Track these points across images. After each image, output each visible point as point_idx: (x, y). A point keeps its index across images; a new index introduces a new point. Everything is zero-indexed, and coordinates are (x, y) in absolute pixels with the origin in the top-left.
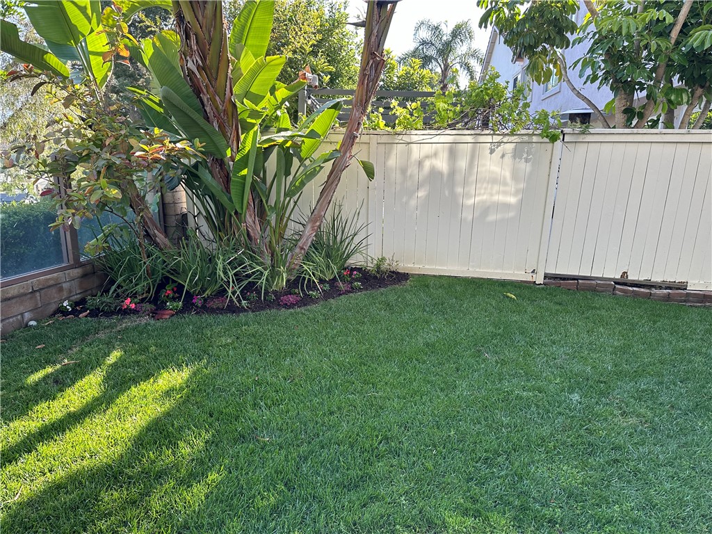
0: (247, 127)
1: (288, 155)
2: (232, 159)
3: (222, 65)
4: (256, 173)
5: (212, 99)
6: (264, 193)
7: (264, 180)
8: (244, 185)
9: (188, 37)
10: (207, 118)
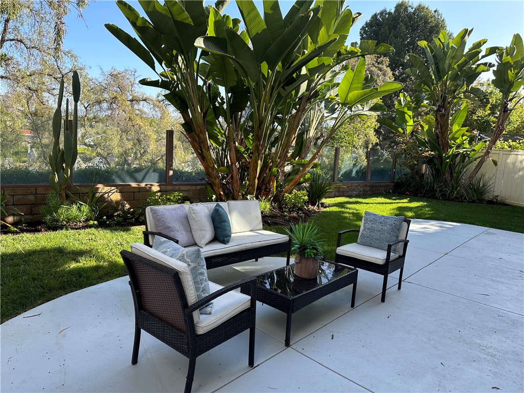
0: (451, 147)
1: (464, 156)
2: (445, 156)
3: (447, 131)
4: (452, 161)
5: (442, 140)
6: (453, 167)
7: (454, 164)
8: (447, 164)
9: (438, 124)
10: (439, 145)
